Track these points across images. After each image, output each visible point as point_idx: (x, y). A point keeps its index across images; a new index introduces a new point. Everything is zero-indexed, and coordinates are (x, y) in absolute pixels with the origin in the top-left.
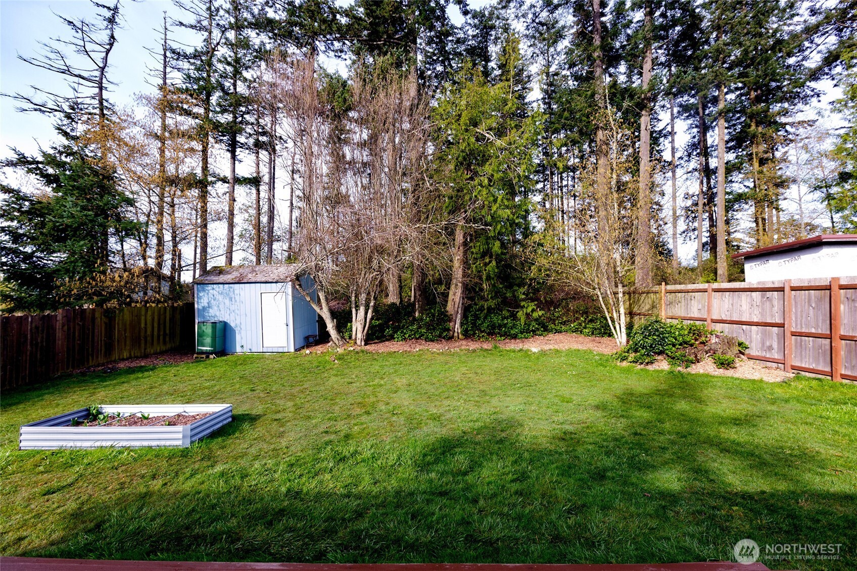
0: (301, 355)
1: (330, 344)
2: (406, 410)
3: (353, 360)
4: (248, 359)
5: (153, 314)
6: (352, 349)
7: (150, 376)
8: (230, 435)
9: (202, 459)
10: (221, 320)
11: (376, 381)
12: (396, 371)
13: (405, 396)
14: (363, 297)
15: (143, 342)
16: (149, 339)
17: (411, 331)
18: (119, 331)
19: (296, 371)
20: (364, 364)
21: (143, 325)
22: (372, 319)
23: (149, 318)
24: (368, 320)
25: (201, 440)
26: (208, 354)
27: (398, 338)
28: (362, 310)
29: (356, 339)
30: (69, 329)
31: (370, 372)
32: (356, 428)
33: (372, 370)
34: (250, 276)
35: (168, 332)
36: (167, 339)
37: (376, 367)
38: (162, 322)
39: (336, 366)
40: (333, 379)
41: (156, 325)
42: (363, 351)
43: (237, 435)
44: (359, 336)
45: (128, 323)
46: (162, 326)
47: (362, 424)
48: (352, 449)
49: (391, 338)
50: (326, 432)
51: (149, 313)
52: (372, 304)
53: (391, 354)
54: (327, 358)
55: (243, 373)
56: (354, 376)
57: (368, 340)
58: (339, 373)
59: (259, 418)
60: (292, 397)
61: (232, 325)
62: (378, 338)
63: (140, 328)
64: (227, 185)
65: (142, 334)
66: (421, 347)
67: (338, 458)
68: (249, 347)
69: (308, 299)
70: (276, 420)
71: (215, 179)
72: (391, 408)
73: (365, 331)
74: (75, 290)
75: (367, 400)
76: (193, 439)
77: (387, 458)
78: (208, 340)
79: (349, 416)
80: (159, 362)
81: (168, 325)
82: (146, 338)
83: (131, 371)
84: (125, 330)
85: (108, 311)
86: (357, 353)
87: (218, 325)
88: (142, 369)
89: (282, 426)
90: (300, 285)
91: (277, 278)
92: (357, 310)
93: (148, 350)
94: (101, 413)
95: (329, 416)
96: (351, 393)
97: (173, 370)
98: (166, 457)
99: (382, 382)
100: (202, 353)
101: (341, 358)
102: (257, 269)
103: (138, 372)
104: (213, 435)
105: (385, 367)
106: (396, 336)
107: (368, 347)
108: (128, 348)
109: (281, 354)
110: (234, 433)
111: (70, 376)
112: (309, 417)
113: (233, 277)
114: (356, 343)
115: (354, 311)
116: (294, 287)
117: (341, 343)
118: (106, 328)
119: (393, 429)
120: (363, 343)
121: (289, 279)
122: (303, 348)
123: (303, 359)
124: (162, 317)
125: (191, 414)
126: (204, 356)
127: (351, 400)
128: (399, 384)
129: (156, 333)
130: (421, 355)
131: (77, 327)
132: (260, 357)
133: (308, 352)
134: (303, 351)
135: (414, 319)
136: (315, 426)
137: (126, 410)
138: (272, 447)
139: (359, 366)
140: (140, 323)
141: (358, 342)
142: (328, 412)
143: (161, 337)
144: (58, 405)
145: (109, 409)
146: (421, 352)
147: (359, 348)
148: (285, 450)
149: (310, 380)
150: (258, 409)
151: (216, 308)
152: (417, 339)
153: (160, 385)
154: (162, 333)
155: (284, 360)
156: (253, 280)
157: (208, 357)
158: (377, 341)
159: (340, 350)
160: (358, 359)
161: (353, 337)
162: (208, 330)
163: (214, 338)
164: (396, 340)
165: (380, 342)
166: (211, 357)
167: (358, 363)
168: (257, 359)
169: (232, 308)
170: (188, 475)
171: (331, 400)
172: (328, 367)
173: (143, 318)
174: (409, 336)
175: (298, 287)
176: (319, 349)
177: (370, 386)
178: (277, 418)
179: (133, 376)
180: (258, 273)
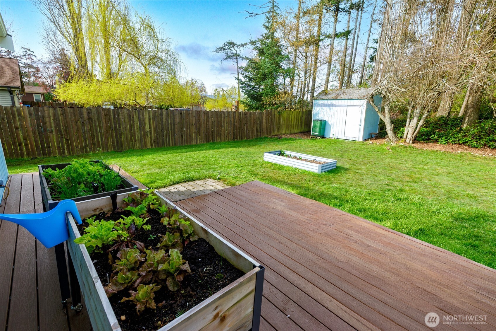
0: (366, 144)
1: (386, 140)
2: (446, 187)
3: (402, 151)
4: (336, 141)
5: (295, 114)
6: (402, 144)
7: (295, 143)
8: (336, 174)
9: (326, 180)
10: (324, 119)
11: (421, 166)
12: (437, 163)
13: (445, 179)
14: (417, 111)
15: (290, 127)
16: (292, 126)
17: (455, 138)
18: (282, 121)
19: (364, 152)
20: (411, 155)
21: (291, 120)
22: (422, 126)
23: (293, 116)
24: (418, 127)
25: (325, 172)
26: (317, 136)
27: (442, 142)
28: (415, 120)
29: (406, 139)
30: (267, 118)
31: (416, 160)
32: (407, 187)
33: (418, 159)
34: (342, 95)
35: (299, 123)
36: (299, 127)
37: (421, 158)
38: (297, 119)
39: (390, 153)
40: (388, 160)
41: (295, 120)
42: (410, 147)
43: (339, 174)
44: (409, 136)
45: (286, 118)
46: (297, 121)
47: (411, 186)
48: (405, 196)
49: (437, 141)
50: (388, 185)
51: (293, 114)
52: (424, 116)
53: (432, 151)
54: (384, 147)
55: (335, 148)
56: (404, 161)
57: (415, 140)
58: (393, 157)
59: (348, 170)
60: (365, 164)
61: (330, 123)
62: (424, 140)
63: (289, 120)
64: (330, 39)
65: (290, 124)
66: (463, 151)
67: (397, 198)
68: (337, 135)
69: (377, 110)
70: (358, 173)
71: (324, 37)
72: (433, 183)
73: (415, 134)
74: (269, 102)
75: (414, 175)
76: (322, 171)
77: (430, 207)
78: (318, 130)
79: (401, 181)
80: (296, 136)
81: (300, 120)
82: (291, 125)
83: (287, 139)
84: (284, 121)
85: (279, 112)
86: (406, 147)
87: (323, 122)
88: (291, 139)
89: (361, 176)
90: (373, 101)
91: (358, 97)
92: (410, 120)
93: (292, 131)
94: (285, 153)
95: (388, 178)
96: (402, 169)
97: (303, 142)
98: (312, 175)
99: (426, 167)
100: (314, 135)
101: (394, 148)
102: (346, 91)
103: (290, 140)
104: (330, 172)
105: (428, 159)
106: (440, 140)
107: (415, 145)
108: (285, 129)
109: (354, 142)
110: (338, 173)
111: (267, 138)
112: (376, 176)
113: (333, 96)
114: (406, 141)
115: (408, 120)
116: (368, 102)
117: (394, 140)
118: (278, 119)
119: (434, 194)
120: (411, 142)
121: (365, 97)
122: (368, 139)
123: (368, 146)
124: (298, 116)
125: (319, 161)
126: (315, 137)
127: (402, 172)
128: (440, 171)
129: (295, 124)
130: (462, 156)
131: (269, 118)
132: (343, 141)
133: (371, 142)
134: (367, 142)
135: (461, 130)
136: (380, 180)
137: (294, 154)
138: (358, 183)
139: (407, 156)
140: (289, 119)
141: (408, 141)
142: (388, 176)
143: (297, 126)
144: (267, 148)
145: (287, 153)
146: (463, 154)
147: (408, 145)
148: (365, 187)
149: (373, 158)
150: (347, 166)
151: (322, 113)
152: (460, 144)
153: (299, 147)
154: (297, 124)
155: (356, 145)
156: (344, 98)
157: (317, 138)
158: (422, 142)
159: (393, 144)
160: (406, 151)
161: (404, 137)
162: (318, 124)
163: (320, 129)
164: (440, 143)
165: (424, 143)
166: (318, 138)
167: (406, 154)
168: (341, 142)
169: (330, 114)
170: (322, 184)
171: (389, 170)
172: (385, 153)
173: (291, 116)
174: (453, 141)
175: (371, 102)
176: (378, 142)
177: (416, 168)
178: (358, 172)
179: (288, 142)
180: (347, 94)
